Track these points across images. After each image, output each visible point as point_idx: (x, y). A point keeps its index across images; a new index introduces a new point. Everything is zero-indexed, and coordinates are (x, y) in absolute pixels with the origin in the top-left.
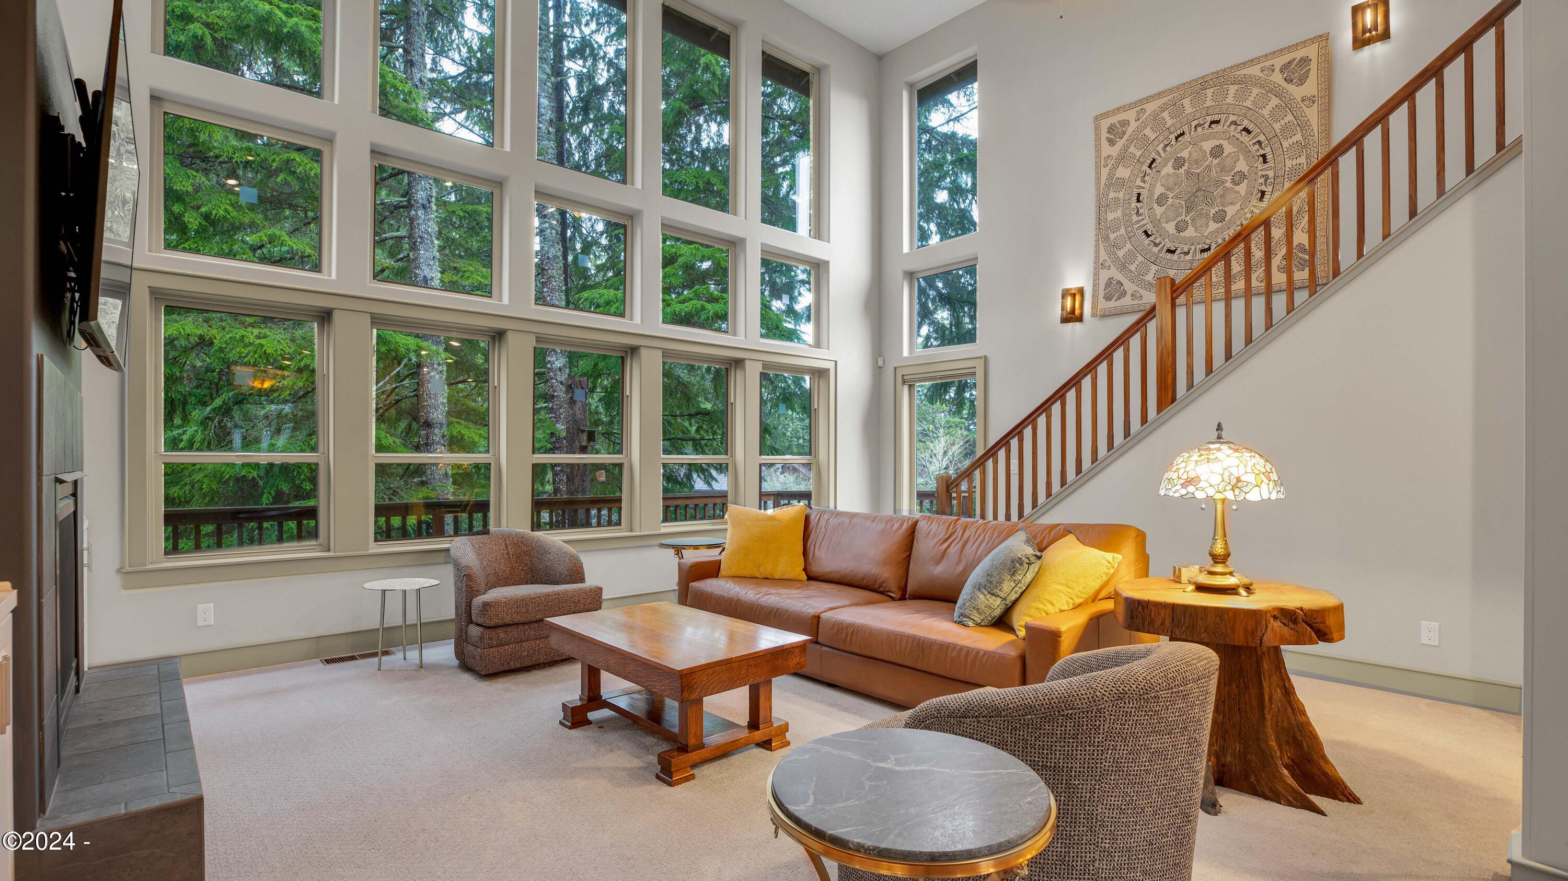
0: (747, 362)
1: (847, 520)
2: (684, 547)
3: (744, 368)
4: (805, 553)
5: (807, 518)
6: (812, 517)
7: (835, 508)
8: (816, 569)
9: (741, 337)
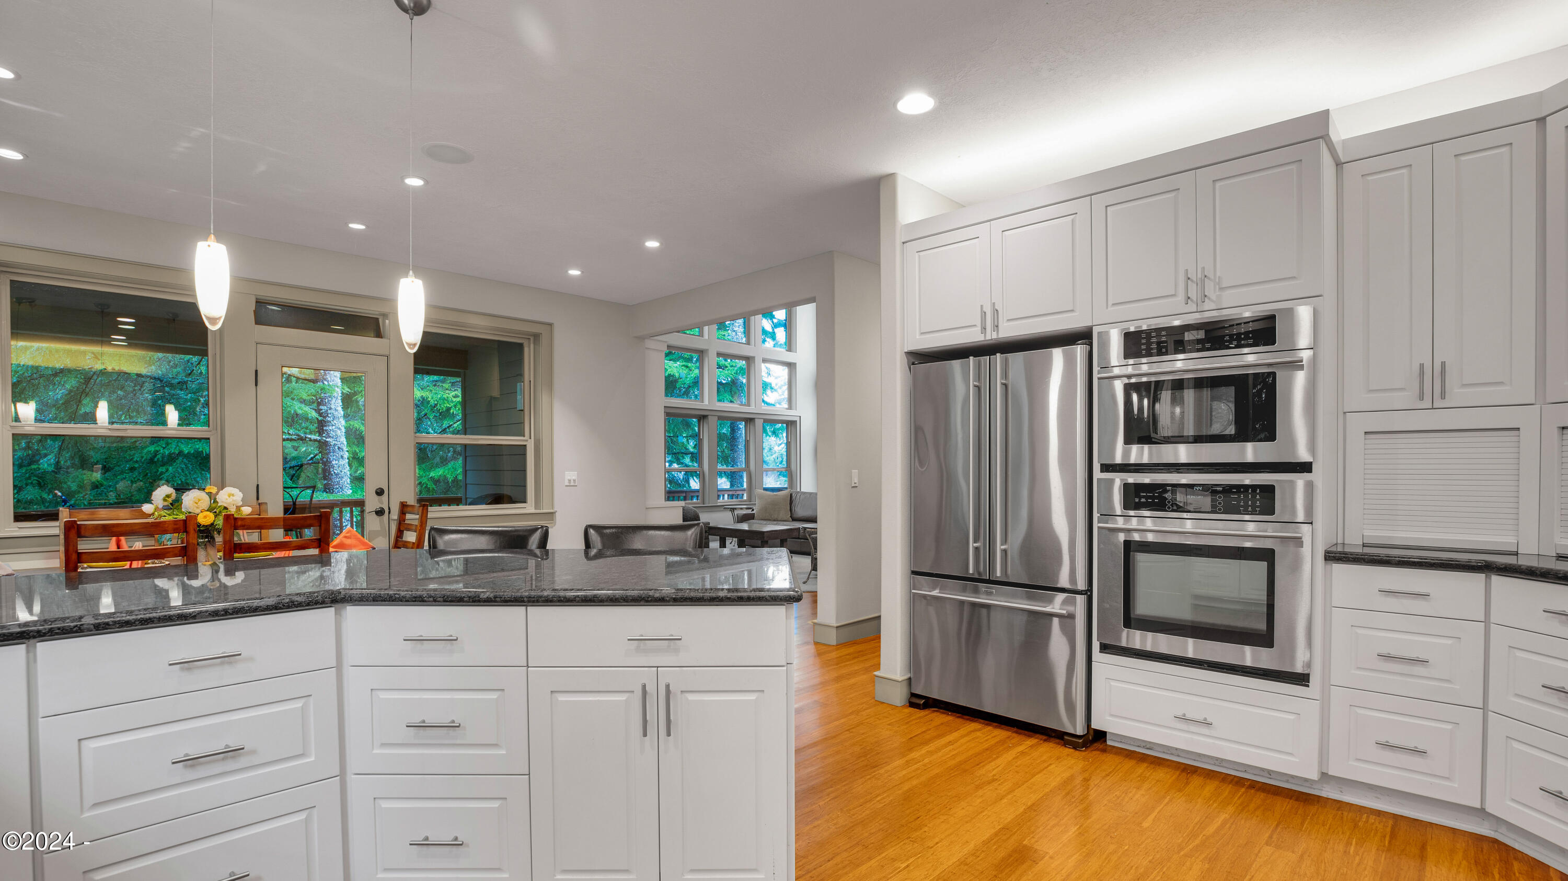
0: (756, 420)
1: (809, 496)
2: (736, 509)
3: (755, 421)
4: (791, 510)
5: (791, 495)
6: (793, 495)
7: (800, 490)
8: (795, 516)
9: (753, 407)
